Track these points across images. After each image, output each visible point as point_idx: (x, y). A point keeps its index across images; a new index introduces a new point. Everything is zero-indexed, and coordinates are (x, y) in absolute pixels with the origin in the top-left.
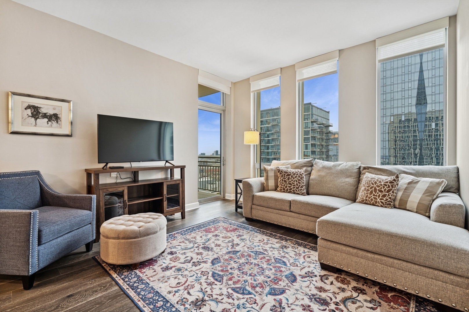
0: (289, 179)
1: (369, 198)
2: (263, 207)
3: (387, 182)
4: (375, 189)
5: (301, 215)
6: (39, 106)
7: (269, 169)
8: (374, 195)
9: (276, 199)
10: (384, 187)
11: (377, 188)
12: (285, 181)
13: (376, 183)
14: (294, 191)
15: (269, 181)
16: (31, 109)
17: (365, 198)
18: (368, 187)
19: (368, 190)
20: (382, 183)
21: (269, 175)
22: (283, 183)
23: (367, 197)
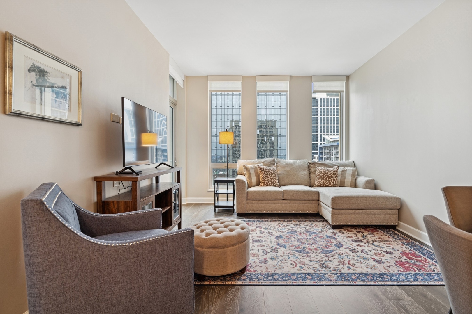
0: (269, 175)
1: (325, 182)
2: (258, 201)
3: (334, 171)
4: (328, 176)
5: (292, 201)
6: (46, 70)
7: (249, 167)
8: (328, 180)
9: (271, 192)
10: (333, 175)
11: (330, 176)
12: (267, 177)
13: (327, 172)
14: (273, 184)
15: (252, 178)
16: (36, 72)
17: (322, 183)
18: (323, 175)
19: (323, 178)
20: (332, 172)
21: (251, 173)
22: (266, 179)
23: (323, 182)
